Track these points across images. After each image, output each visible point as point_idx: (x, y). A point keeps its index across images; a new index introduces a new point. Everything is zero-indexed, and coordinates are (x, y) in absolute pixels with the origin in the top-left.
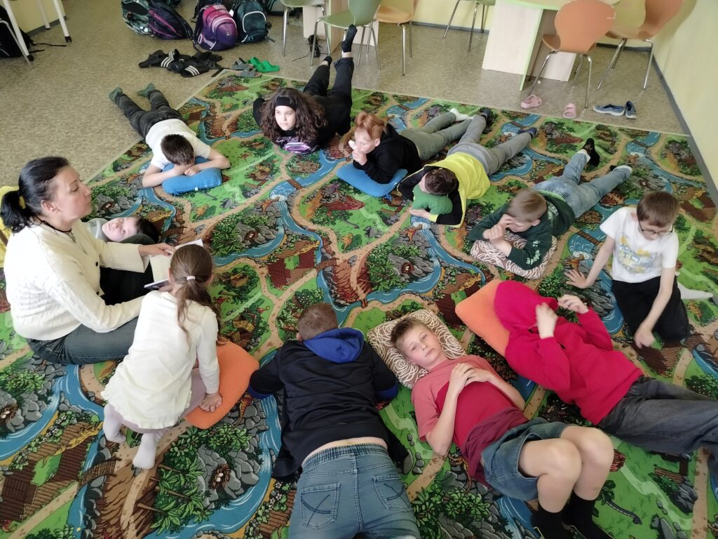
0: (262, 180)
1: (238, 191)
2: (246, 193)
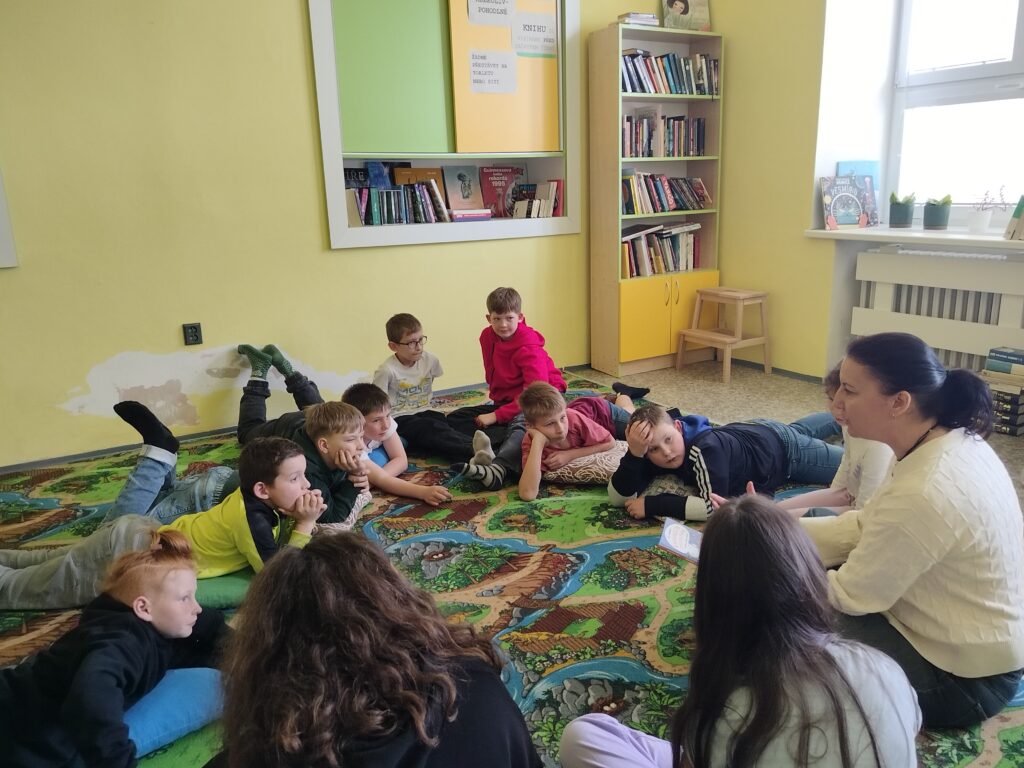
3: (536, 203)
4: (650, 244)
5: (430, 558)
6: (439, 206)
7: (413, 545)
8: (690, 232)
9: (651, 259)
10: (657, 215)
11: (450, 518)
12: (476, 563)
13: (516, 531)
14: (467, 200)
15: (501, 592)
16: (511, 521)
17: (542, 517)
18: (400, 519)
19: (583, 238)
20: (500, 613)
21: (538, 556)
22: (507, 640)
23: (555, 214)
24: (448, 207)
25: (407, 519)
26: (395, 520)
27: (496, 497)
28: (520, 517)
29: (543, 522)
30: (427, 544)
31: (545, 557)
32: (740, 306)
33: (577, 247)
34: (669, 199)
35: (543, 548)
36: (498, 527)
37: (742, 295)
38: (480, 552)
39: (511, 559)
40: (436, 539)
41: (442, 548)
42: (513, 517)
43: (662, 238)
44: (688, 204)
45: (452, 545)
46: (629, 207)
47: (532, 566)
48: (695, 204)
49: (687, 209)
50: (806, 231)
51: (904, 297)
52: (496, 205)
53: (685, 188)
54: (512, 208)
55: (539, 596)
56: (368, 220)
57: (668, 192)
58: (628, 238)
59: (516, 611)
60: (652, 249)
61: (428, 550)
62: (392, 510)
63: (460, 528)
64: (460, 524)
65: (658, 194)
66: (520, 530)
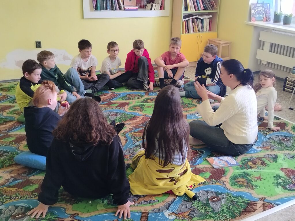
0: (259, 159)
1: (280, 160)
2: (275, 158)
3: (154, 5)
4: (193, 22)
5: (112, 115)
6: (120, 5)
7: (107, 112)
8: (208, 18)
9: (193, 27)
10: (196, 12)
11: (118, 106)
12: (124, 117)
13: (137, 110)
14: (130, 2)
15: (130, 124)
16: (135, 108)
17: (145, 108)
18: (103, 105)
19: (170, 18)
20: (130, 128)
21: (142, 117)
22: (131, 134)
23: (161, 9)
24: (123, 4)
25: (106, 106)
26: (102, 106)
27: (132, 102)
28: (138, 107)
29: (144, 109)
30: (111, 112)
31: (143, 117)
32: (221, 46)
33: (168, 21)
34: (201, 6)
35: (143, 115)
36: (132, 109)
37: (222, 42)
38: (126, 115)
39: (134, 117)
40: (114, 111)
41: (115, 113)
42: (136, 107)
43: (198, 20)
44: (208, 8)
45: (118, 113)
46: (186, 9)
47: (140, 119)
48: (211, 8)
49: (208, 10)
50: (246, 22)
51: (274, 48)
52: (141, 4)
53: (207, 2)
54: (146, 5)
55: (140, 126)
56: (96, 9)
57: (201, 3)
58: (186, 19)
59: (134, 128)
60: (194, 24)
61: (111, 114)
62: (101, 103)
63: (121, 109)
64: (121, 108)
65: (197, 4)
66: (138, 110)
